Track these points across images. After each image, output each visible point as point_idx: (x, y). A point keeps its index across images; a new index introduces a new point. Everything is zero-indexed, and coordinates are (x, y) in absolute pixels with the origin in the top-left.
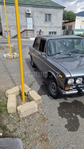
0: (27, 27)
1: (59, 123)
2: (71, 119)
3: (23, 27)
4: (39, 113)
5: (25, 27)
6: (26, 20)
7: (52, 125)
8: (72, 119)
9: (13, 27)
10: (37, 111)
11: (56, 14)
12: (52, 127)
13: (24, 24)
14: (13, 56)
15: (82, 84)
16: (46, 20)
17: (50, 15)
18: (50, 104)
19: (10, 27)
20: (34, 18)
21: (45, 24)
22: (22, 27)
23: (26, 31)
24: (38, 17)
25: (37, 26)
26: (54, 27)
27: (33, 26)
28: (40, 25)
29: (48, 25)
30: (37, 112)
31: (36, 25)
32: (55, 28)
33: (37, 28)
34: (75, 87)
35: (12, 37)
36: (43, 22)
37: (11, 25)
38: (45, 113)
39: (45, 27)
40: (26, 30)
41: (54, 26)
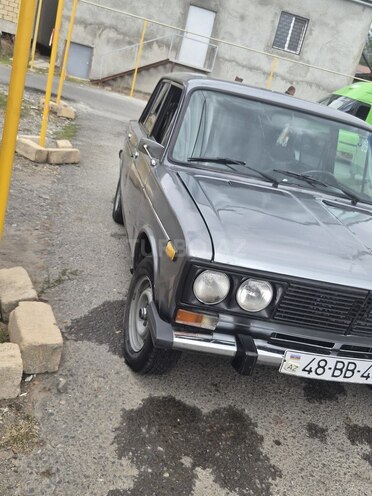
0: (177, 48)
1: (89, 472)
2: (161, 474)
3: (161, 43)
4: (19, 408)
5: (168, 46)
6: (185, 15)
7: (48, 473)
8: (167, 475)
9: (112, 34)
10: (14, 396)
11: (333, 23)
12: (46, 481)
13: (169, 35)
14: (49, 154)
15: (265, 314)
16: (278, 42)
17: (302, 21)
18: (96, 385)
19: (97, 28)
20: (224, 15)
21: (270, 59)
22: (155, 46)
23: (168, 66)
24: (242, 18)
25: (227, 57)
26: (310, 84)
27: (211, 52)
28: (241, 56)
29: (281, 64)
30: (11, 400)
31: (223, 49)
32: (314, 87)
33: (226, 66)
34: (230, 325)
35: (92, 78)
36: (260, 48)
37: (107, 21)
38: (52, 414)
39: (264, 73)
40: (167, 61)
41: (309, 77)
